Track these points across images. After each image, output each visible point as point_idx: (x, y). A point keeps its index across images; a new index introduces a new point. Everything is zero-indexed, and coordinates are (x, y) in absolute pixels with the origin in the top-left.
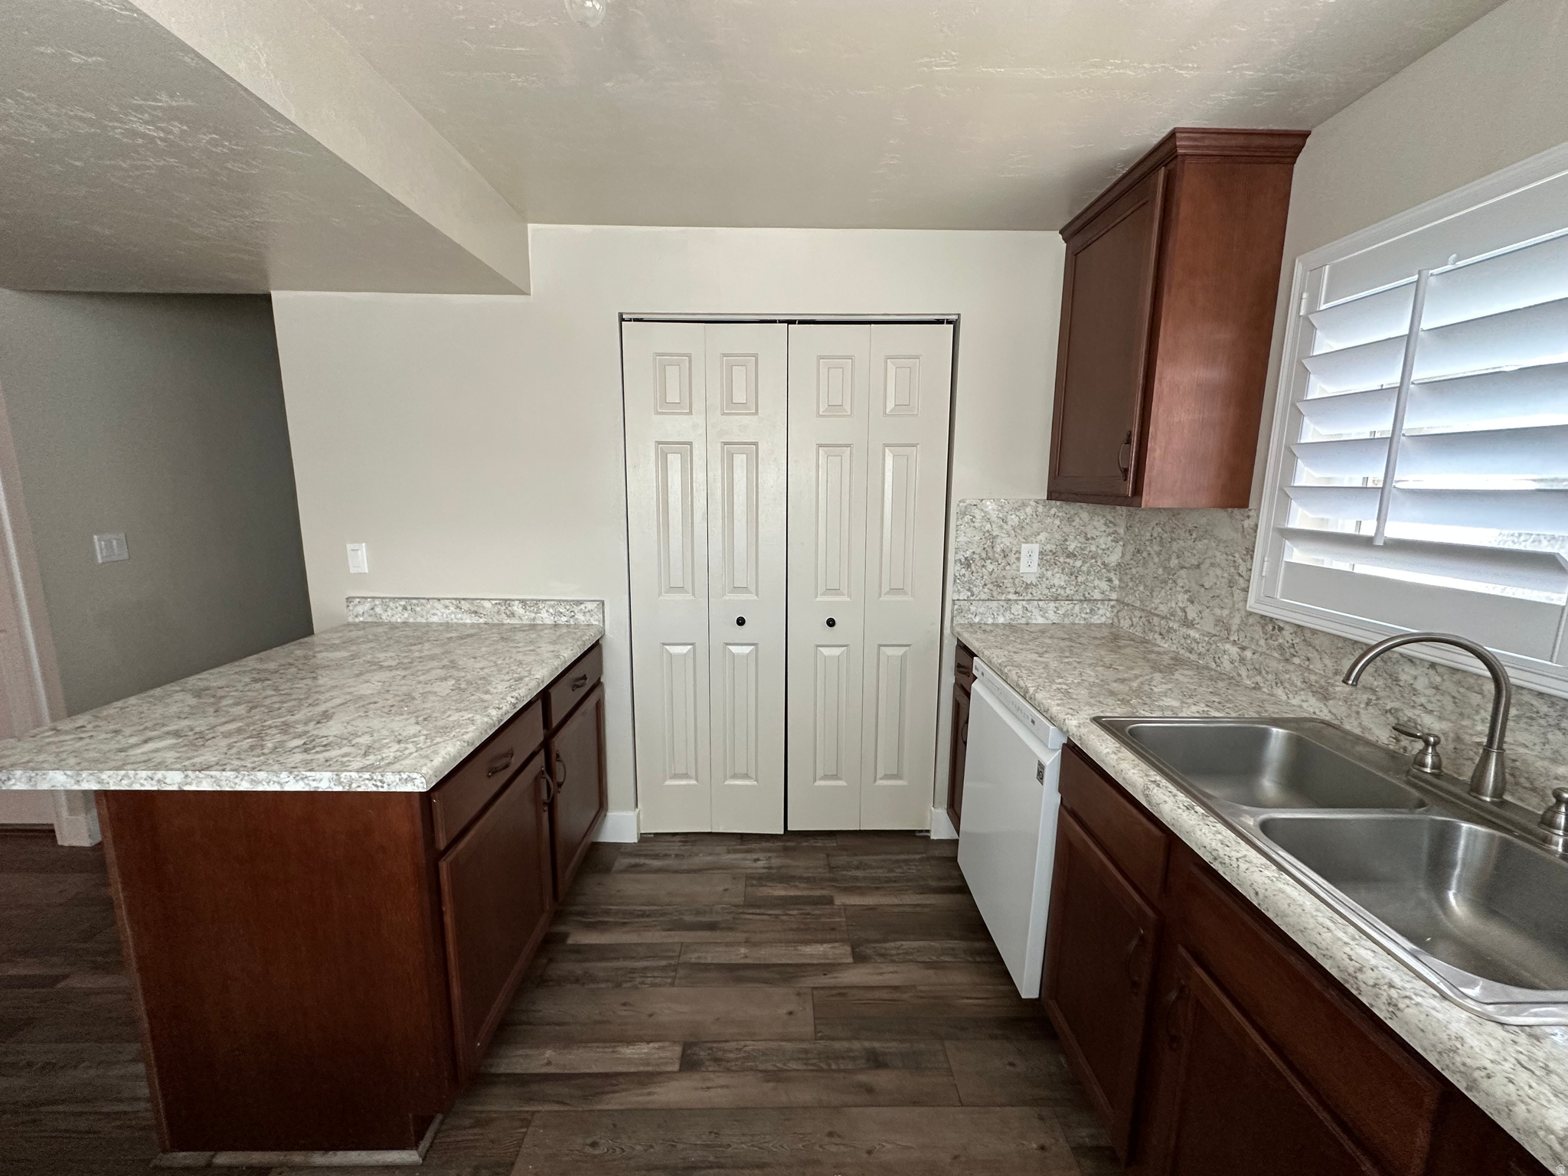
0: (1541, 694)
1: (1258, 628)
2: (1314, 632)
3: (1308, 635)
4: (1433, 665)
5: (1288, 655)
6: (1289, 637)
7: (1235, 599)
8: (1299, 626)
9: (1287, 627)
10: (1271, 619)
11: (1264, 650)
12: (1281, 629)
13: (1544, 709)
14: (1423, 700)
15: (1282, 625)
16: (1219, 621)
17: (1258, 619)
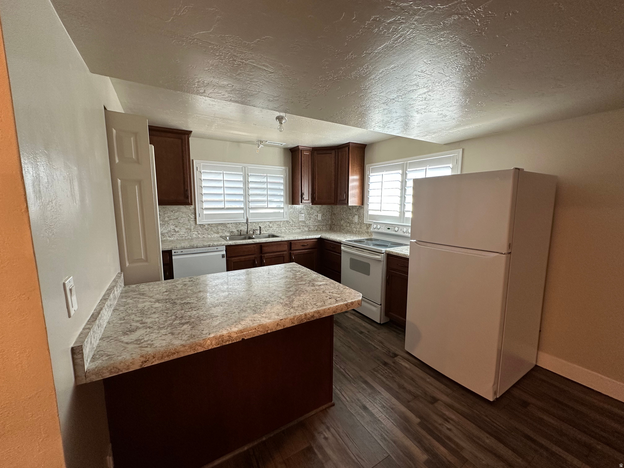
0: (243, 223)
1: (199, 227)
2: (212, 224)
3: (211, 225)
4: (231, 223)
5: (207, 230)
6: (207, 227)
7: (191, 223)
8: (209, 224)
9: (206, 225)
10: (202, 224)
11: (202, 230)
12: (205, 226)
13: (243, 224)
14: (231, 228)
15: (205, 225)
16: (187, 229)
17: (199, 225)
